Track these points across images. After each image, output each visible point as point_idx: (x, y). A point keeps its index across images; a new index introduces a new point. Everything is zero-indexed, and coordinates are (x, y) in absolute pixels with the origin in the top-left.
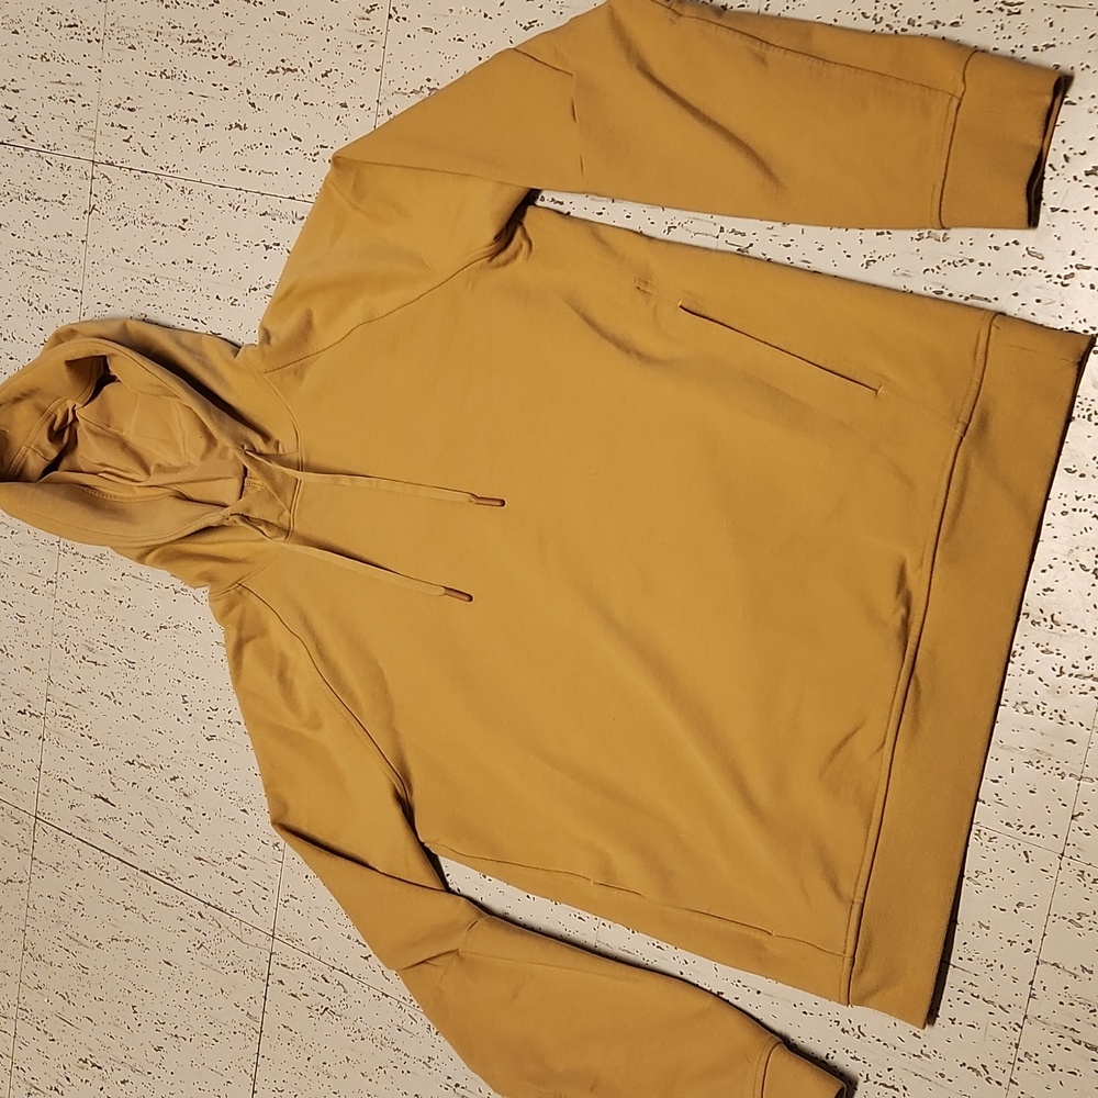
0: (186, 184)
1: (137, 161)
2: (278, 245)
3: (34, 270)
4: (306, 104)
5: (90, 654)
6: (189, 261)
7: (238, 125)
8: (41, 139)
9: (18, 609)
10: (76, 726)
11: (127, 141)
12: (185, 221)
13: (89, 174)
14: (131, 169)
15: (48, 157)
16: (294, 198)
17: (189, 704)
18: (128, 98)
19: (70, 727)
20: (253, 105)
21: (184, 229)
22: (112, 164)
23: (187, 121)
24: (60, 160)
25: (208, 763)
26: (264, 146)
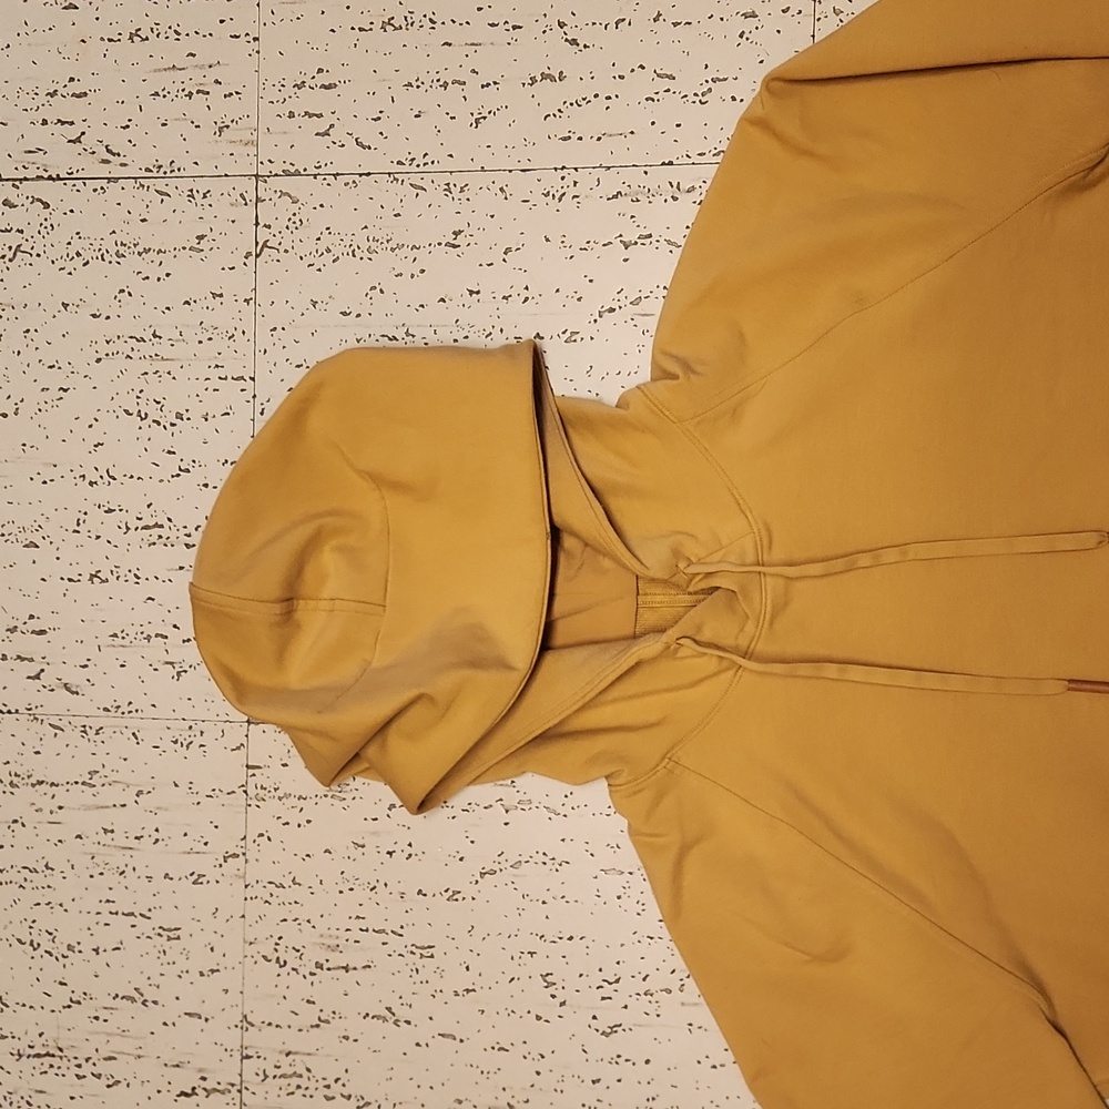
0: (451, 179)
1: (350, 159)
2: (650, 236)
3: (148, 361)
4: (675, 24)
5: (330, 955)
6: (471, 292)
7: (544, 76)
8: (138, 161)
9: (159, 919)
10: (312, 1084)
11: (326, 134)
12: (456, 234)
13: (251, 196)
14: (335, 175)
15: (160, 185)
16: (671, 163)
17: (559, 986)
18: (320, 71)
19: (301, 1091)
20: (574, 42)
21: (454, 246)
22: (297, 173)
23: (445, 86)
24: (185, 185)
25: (609, 1073)
26: (602, 96)
